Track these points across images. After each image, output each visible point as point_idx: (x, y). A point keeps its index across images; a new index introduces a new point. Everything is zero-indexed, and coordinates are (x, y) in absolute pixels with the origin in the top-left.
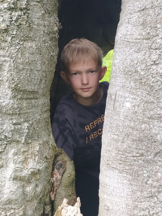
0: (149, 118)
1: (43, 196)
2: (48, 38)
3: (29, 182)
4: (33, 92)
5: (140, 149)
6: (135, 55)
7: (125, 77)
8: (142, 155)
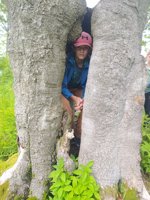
0: (103, 96)
1: (58, 128)
2: (61, 62)
3: (52, 122)
4: (54, 85)
5: (99, 109)
6: (98, 69)
7: (93, 79)
8: (100, 111)
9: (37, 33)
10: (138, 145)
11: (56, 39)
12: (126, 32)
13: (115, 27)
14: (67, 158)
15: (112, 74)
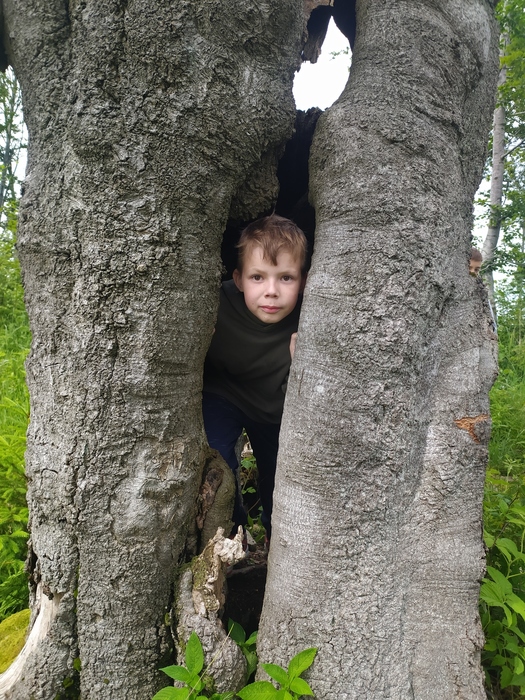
0: (351, 410)
1: (186, 523)
2: (205, 287)
3: (166, 500)
4: (180, 365)
5: (336, 456)
6: (333, 318)
7: (317, 349)
8: (339, 465)
9: (129, 193)
10: (474, 588)
11: (193, 215)
12: (426, 202)
13: (390, 183)
14: (218, 639)
15: (381, 335)
